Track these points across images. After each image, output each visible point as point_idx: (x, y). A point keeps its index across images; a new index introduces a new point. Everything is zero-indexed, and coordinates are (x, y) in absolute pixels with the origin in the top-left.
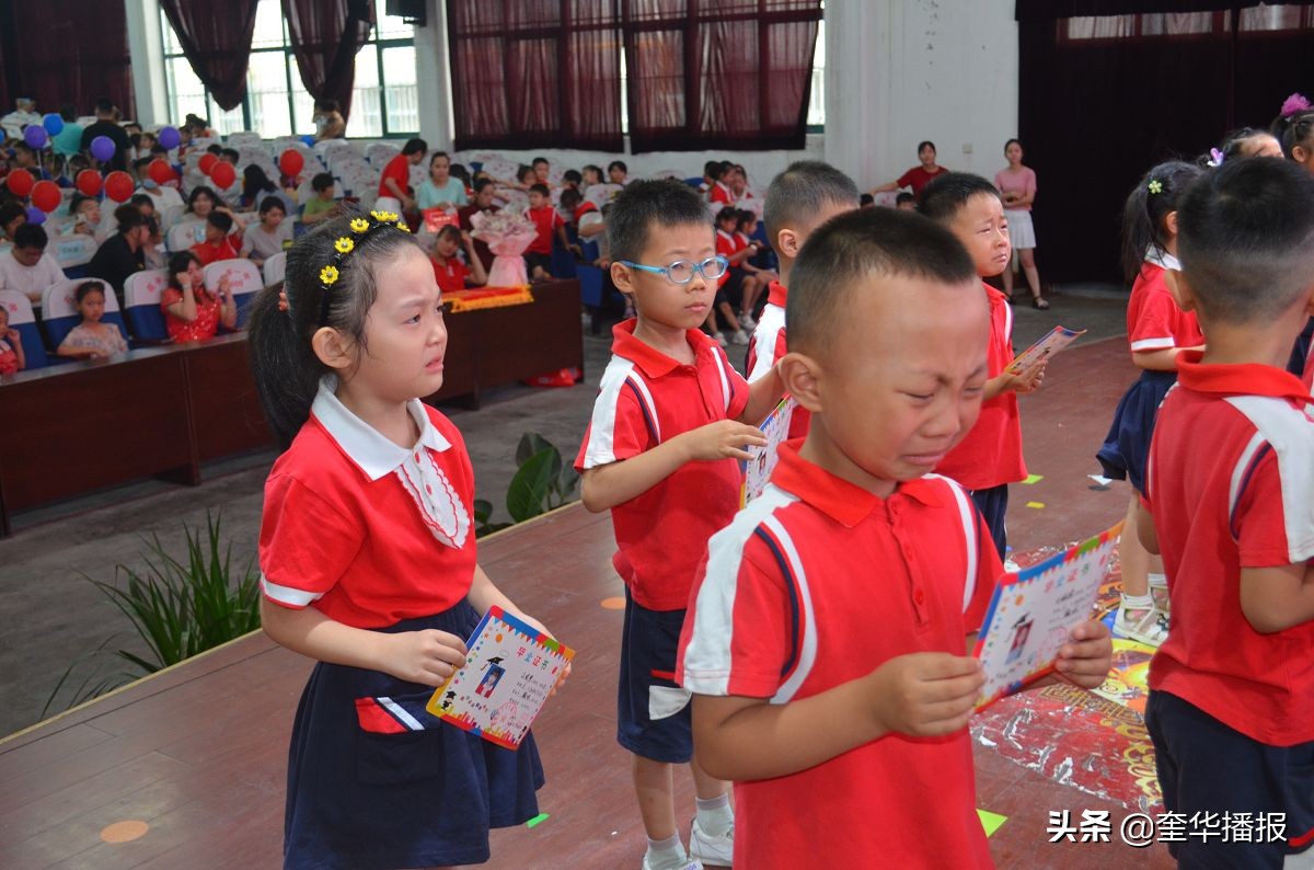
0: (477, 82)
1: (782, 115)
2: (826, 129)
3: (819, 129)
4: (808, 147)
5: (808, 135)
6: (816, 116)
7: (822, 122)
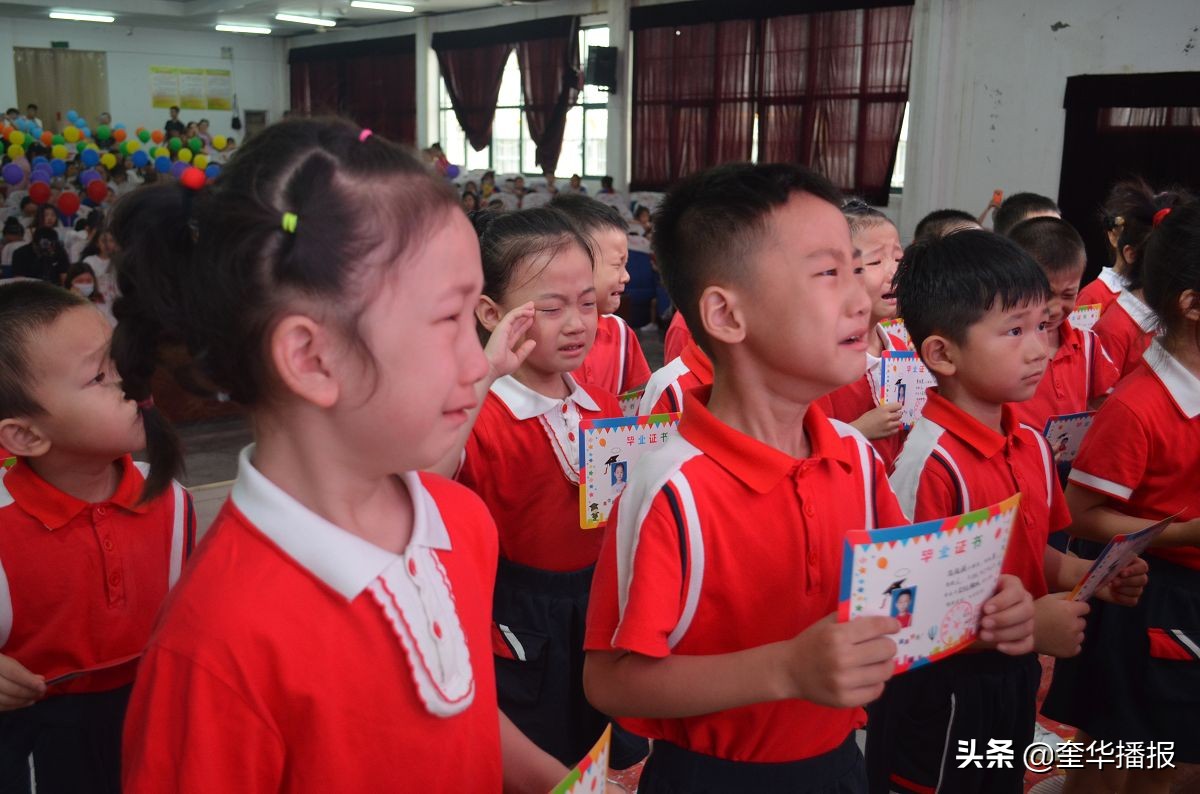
0: (649, 140)
1: (873, 177)
2: (904, 191)
3: (899, 190)
4: (890, 205)
5: (891, 195)
6: (898, 179)
7: (902, 185)
